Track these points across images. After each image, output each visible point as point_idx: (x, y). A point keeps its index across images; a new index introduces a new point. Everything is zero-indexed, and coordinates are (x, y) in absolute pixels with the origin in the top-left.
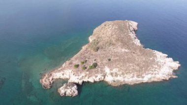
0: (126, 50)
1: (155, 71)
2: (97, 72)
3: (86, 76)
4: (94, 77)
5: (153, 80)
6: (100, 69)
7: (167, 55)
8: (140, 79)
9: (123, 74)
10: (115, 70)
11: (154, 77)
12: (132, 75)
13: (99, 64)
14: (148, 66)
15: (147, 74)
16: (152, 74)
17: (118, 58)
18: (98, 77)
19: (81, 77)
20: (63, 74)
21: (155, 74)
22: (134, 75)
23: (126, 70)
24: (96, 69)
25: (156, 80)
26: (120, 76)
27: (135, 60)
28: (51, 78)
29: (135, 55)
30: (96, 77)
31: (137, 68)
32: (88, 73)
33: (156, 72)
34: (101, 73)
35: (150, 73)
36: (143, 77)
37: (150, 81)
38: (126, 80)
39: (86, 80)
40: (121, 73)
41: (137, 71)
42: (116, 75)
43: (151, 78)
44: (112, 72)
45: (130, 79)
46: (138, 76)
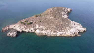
0: (53, 18)
1: (66, 30)
2: (31, 27)
3: (24, 28)
4: (29, 29)
6: (33, 25)
7: (80, 24)
8: (55, 33)
9: (46, 29)
11: (65, 34)
12: (50, 31)
13: (34, 23)
14: (62, 27)
15: (60, 31)
16: (64, 32)
17: (45, 21)
18: (31, 30)
19: (22, 28)
20: (15, 27)
21: (66, 32)
22: (52, 31)
23: (48, 28)
24: (31, 25)
25: (65, 35)
26: (44, 31)
27: (55, 23)
28: (8, 28)
29: (57, 20)
30: (30, 29)
31: (55, 27)
32: (26, 26)
33: (67, 31)
34: (33, 28)
35: (63, 31)
36: (57, 33)
37: (61, 36)
38: (47, 33)
39: (24, 30)
40: (45, 29)
41: (54, 29)
42: (42, 30)
43: (62, 34)
44: (40, 27)
45: (49, 33)
46: (54, 32)
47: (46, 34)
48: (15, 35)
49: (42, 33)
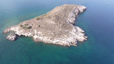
0: (53, 23)
1: (64, 38)
2: (29, 31)
3: (23, 32)
4: (27, 34)
5: (59, 43)
6: (31, 30)
8: (51, 41)
9: (43, 36)
10: (39, 33)
11: (61, 42)
12: (48, 37)
13: (33, 27)
14: (61, 35)
15: (57, 39)
16: (61, 40)
17: (45, 26)
18: (30, 34)
19: (21, 32)
20: (15, 29)
22: (49, 38)
23: (45, 34)
24: (29, 30)
25: (61, 44)
26: (42, 36)
27: (54, 29)
28: (9, 30)
29: (57, 26)
30: (28, 34)
31: (53, 34)
32: (24, 31)
33: (64, 40)
34: (31, 32)
35: (60, 39)
36: (53, 40)
37: (57, 44)
38: (44, 39)
39: (23, 34)
40: (42, 35)
41: (52, 36)
42: (40, 36)
43: (58, 42)
44: (38, 33)
45: (46, 39)
46: (51, 39)
47: (43, 41)
48: (14, 39)
49: (39, 39)
